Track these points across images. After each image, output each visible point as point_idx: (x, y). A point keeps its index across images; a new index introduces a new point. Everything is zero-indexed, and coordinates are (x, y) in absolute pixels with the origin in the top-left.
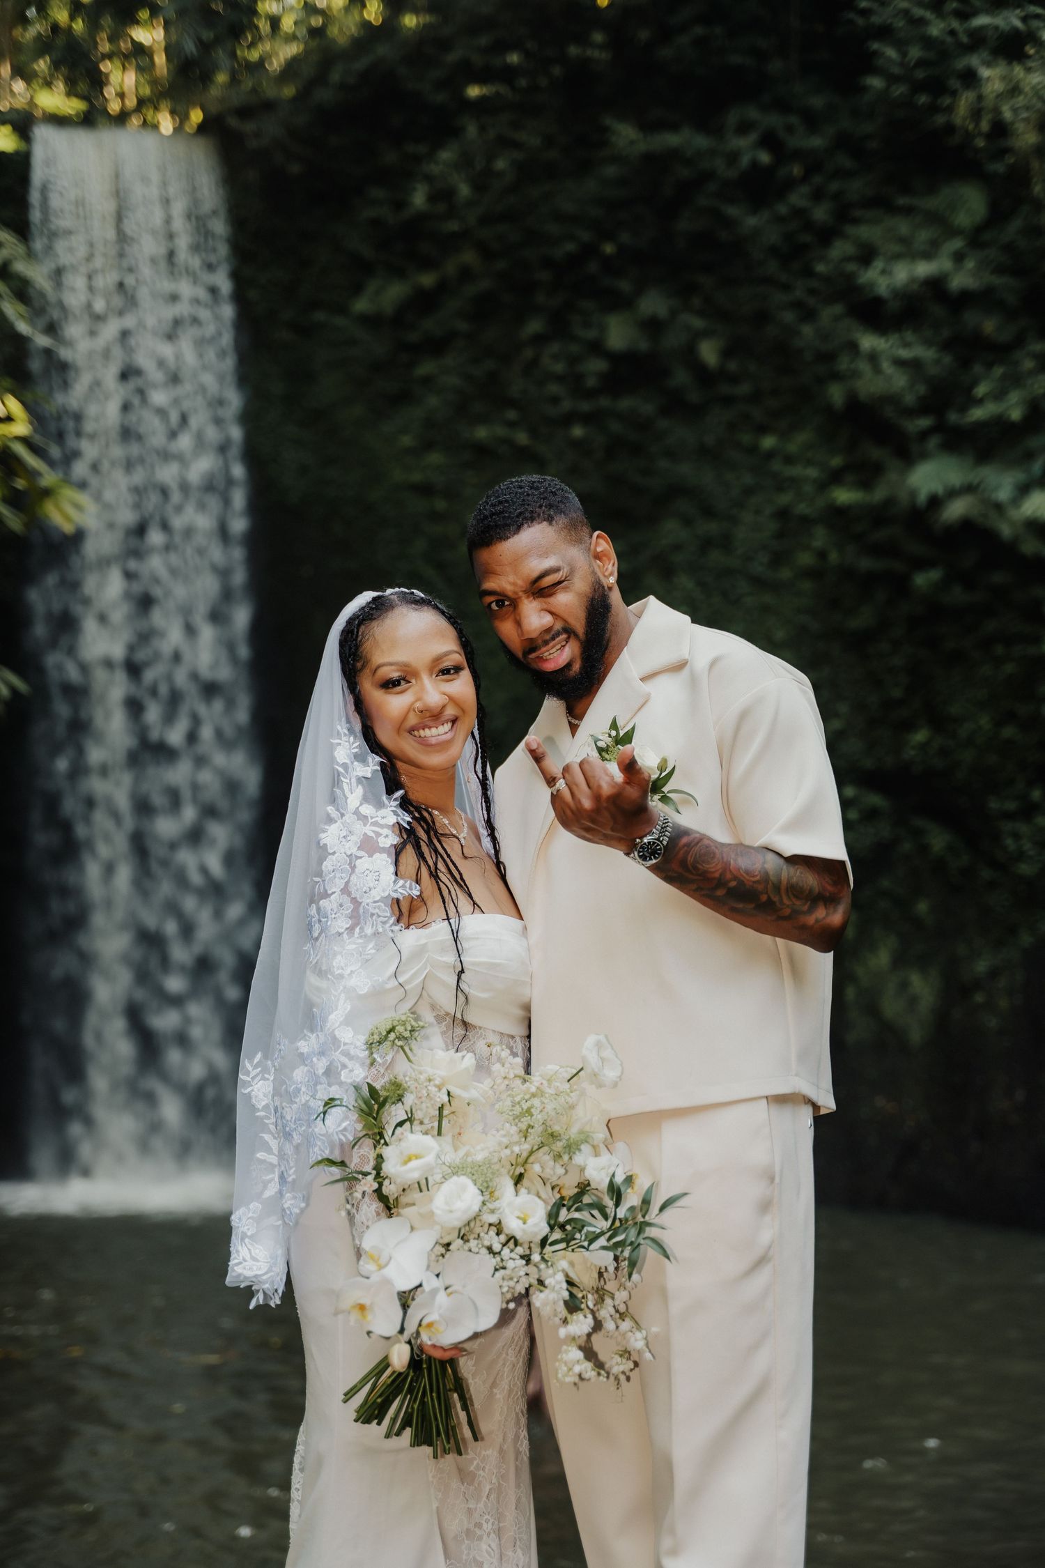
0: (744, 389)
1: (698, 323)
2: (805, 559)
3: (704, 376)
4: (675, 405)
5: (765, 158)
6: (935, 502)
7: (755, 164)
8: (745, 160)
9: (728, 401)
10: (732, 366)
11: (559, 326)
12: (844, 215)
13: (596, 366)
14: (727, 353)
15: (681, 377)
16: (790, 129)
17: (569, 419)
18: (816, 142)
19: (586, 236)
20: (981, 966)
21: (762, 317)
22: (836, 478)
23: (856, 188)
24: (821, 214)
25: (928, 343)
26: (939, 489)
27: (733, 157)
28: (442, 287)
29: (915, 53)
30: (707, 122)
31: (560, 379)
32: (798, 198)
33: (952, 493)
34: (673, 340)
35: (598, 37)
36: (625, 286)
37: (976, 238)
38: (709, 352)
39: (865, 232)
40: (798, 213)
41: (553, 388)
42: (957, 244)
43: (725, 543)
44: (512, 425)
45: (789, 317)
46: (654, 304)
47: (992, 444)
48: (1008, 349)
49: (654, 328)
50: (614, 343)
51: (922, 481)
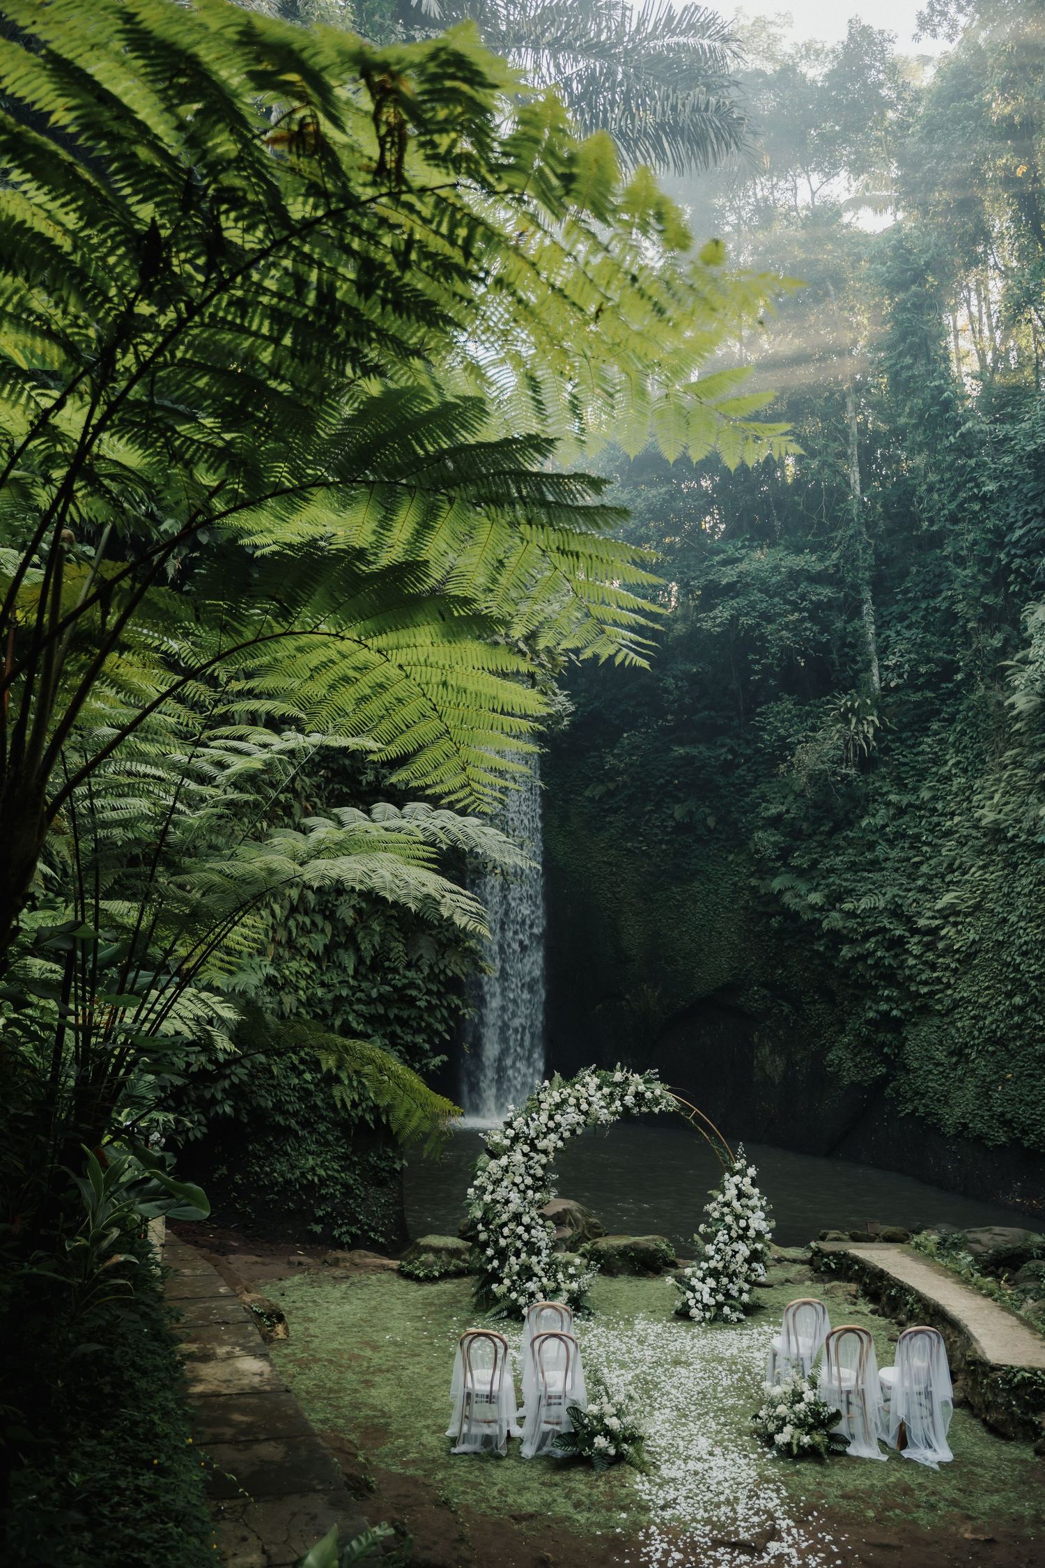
0: (723, 836)
1: (708, 811)
3: (710, 831)
4: (699, 840)
5: (730, 757)
6: (780, 893)
7: (725, 759)
8: (722, 758)
9: (718, 840)
10: (719, 827)
11: (658, 807)
13: (671, 823)
14: (717, 823)
15: (701, 830)
16: (739, 745)
17: (661, 842)
18: (749, 751)
19: (668, 778)
20: (799, 1056)
21: (730, 812)
22: (752, 875)
25: (782, 834)
26: (782, 888)
27: (717, 758)
29: (774, 737)
31: (658, 827)
32: (740, 772)
33: (787, 889)
34: (697, 817)
35: (670, 717)
36: (682, 795)
37: (800, 795)
38: (711, 822)
39: (764, 787)
40: (742, 777)
41: (656, 830)
42: (791, 798)
43: (716, 892)
45: (736, 813)
46: (691, 803)
47: (800, 873)
48: (810, 836)
49: (690, 813)
50: (677, 815)
51: (776, 884)
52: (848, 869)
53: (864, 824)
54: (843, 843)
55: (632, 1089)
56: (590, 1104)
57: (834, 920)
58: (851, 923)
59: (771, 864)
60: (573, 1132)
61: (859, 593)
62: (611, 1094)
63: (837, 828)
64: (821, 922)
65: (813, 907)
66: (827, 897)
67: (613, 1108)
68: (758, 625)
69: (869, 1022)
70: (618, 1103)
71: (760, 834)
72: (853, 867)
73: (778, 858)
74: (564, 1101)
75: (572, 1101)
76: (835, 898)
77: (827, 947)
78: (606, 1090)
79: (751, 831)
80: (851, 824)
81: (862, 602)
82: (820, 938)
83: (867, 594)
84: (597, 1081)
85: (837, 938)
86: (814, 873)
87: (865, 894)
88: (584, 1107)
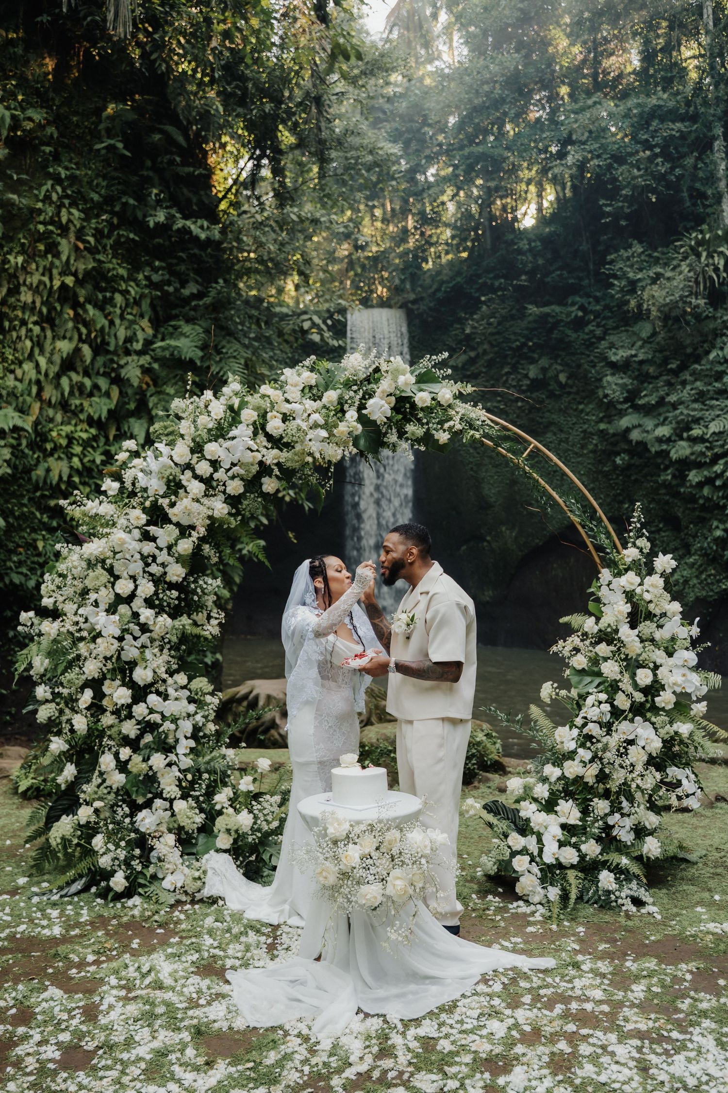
0: (574, 390)
1: (559, 368)
2: (591, 447)
3: (561, 386)
4: (552, 395)
5: (580, 314)
6: (628, 430)
7: (576, 316)
8: (573, 315)
9: (569, 393)
10: (570, 382)
11: (515, 369)
12: (605, 333)
13: (526, 382)
14: (568, 378)
15: (553, 386)
16: (589, 303)
18: (598, 308)
19: (523, 340)
21: (579, 366)
22: (601, 420)
23: (610, 323)
24: (598, 332)
25: (630, 377)
26: (630, 426)
27: (569, 314)
28: (477, 356)
29: (623, 283)
30: (562, 303)
31: (514, 386)
32: (591, 327)
33: (635, 427)
34: (550, 374)
35: (523, 277)
36: (536, 356)
37: (647, 341)
38: (563, 378)
39: (612, 338)
40: (592, 331)
42: (640, 343)
44: (499, 402)
45: (586, 366)
46: (544, 362)
47: (648, 410)
48: (656, 378)
49: (544, 370)
50: (532, 375)
51: (625, 422)
52: (695, 401)
53: (712, 356)
54: (689, 378)
55: (385, 385)
56: (285, 418)
57: (681, 450)
58: (699, 448)
59: (619, 407)
60: (253, 483)
61: (710, 129)
62: (341, 402)
63: (683, 367)
64: (669, 453)
65: (660, 440)
66: (675, 429)
67: (342, 428)
68: (610, 167)
69: (716, 540)
70: (352, 414)
71: (609, 378)
72: (701, 397)
73: (626, 400)
74: (234, 414)
75: (249, 415)
76: (682, 429)
77: (674, 476)
78: (331, 396)
79: (600, 380)
80: (698, 359)
81: (714, 138)
82: (666, 468)
83: (719, 131)
84: (309, 377)
85: (685, 465)
86: (661, 410)
87: (713, 420)
88: (275, 425)
